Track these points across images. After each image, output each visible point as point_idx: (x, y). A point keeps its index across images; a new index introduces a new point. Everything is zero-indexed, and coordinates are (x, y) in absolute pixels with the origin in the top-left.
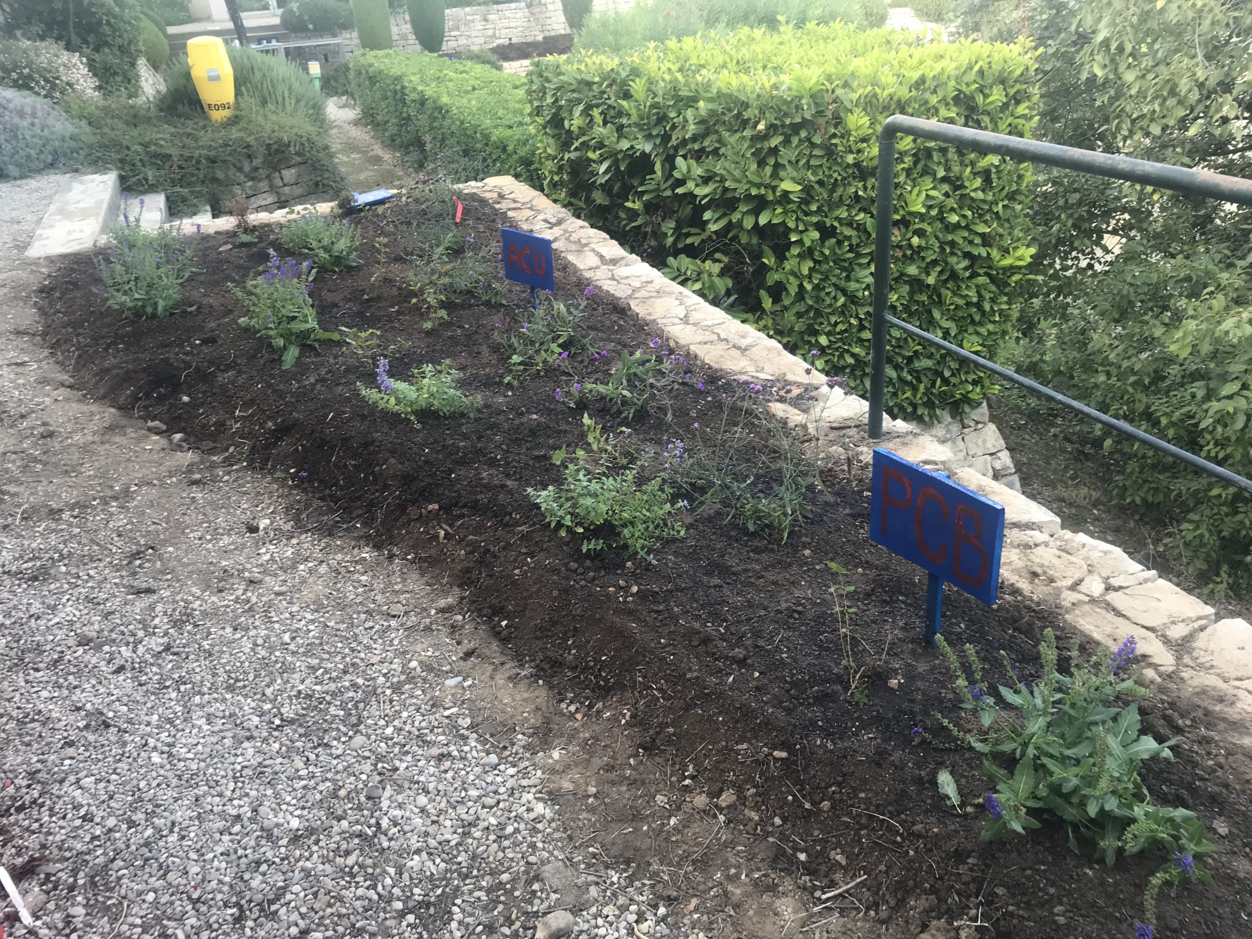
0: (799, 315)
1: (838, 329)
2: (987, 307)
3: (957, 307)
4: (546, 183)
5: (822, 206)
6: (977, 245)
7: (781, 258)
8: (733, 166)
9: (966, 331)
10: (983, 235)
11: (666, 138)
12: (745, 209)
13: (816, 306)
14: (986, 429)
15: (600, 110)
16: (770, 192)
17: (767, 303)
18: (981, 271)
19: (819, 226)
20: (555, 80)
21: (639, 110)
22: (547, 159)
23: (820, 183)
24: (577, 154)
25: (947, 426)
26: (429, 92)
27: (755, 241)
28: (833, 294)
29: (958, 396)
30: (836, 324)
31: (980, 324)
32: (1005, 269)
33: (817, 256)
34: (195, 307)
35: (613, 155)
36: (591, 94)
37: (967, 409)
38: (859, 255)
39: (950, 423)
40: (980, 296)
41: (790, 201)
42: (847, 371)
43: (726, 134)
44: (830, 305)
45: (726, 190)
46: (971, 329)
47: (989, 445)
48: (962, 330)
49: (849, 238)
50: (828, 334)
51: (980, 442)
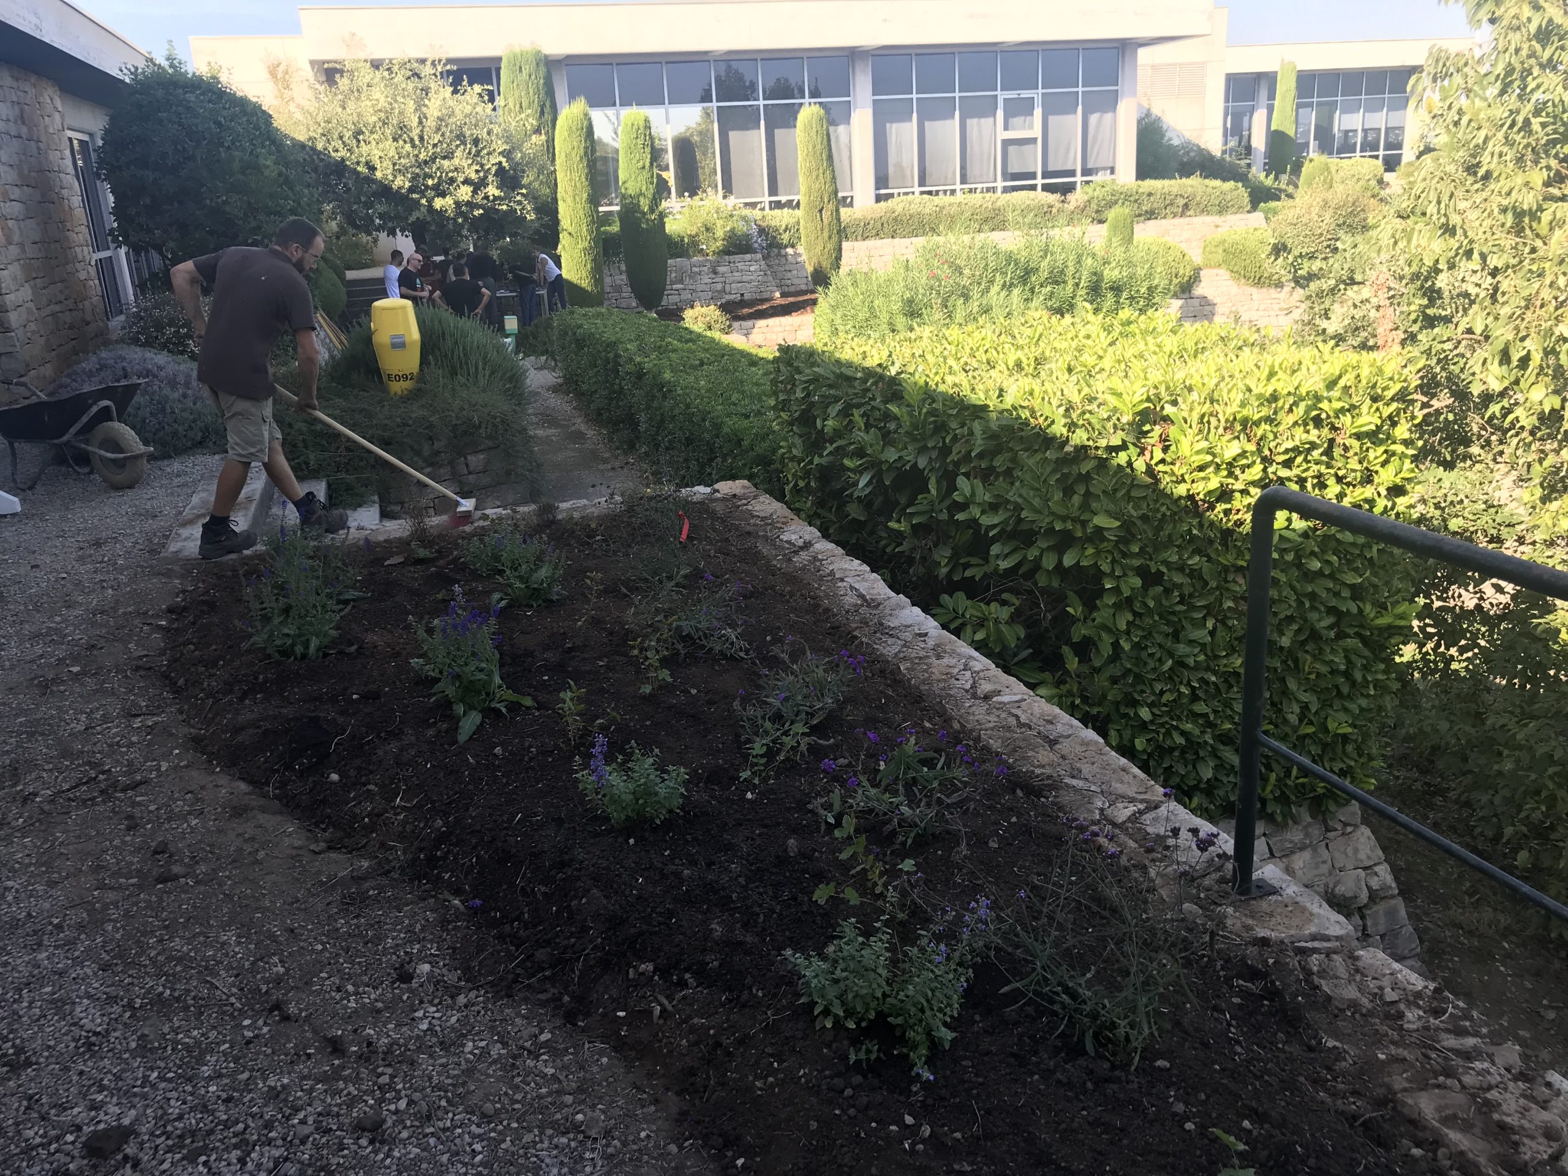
0: (1114, 681)
1: (1164, 699)
2: (1358, 676)
3: (1318, 675)
4: (787, 488)
5: (1146, 546)
6: (1345, 598)
7: (1090, 605)
8: (1032, 493)
9: (1331, 706)
10: (1352, 587)
11: (945, 451)
12: (1044, 545)
13: (1135, 669)
14: (1359, 833)
15: (862, 410)
16: (1079, 527)
17: (1072, 663)
18: (1351, 631)
19: (1142, 572)
20: (807, 371)
21: (912, 416)
22: (792, 459)
23: (1144, 518)
24: (831, 458)
25: (1305, 828)
26: (649, 363)
27: (1055, 583)
28: (1158, 655)
29: (1320, 791)
30: (1162, 693)
31: (1349, 697)
32: (1381, 630)
33: (1137, 606)
34: (355, 647)
35: (876, 466)
36: (851, 391)
37: (1332, 807)
38: (1193, 608)
39: (1309, 824)
40: (1349, 662)
41: (1103, 539)
42: (1176, 754)
43: (1023, 455)
44: (1155, 669)
45: (1020, 520)
46: (1337, 704)
47: (1362, 856)
48: (1325, 704)
49: (1180, 586)
50: (1151, 706)
51: (1350, 851)
